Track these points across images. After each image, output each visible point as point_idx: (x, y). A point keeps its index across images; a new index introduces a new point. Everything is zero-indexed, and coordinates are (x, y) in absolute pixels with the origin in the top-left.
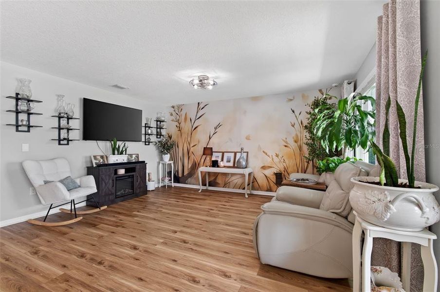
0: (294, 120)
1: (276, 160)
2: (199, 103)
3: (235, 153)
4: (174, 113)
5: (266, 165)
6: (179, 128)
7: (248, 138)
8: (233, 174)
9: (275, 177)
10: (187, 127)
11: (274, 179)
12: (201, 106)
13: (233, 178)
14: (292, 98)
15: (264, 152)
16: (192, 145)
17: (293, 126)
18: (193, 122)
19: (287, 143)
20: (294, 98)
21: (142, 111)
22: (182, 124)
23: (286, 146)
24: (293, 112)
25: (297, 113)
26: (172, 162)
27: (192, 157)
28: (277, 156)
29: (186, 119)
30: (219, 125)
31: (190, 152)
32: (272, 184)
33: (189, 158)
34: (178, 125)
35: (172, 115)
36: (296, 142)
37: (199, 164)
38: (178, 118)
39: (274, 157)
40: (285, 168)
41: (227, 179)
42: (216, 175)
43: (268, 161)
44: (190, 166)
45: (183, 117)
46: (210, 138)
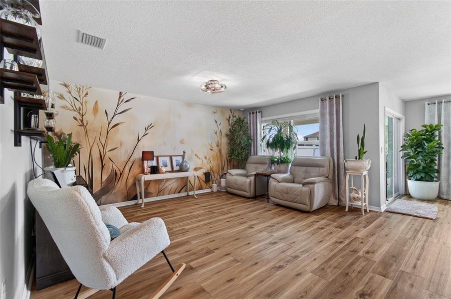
0: (216, 129)
1: (205, 161)
2: (121, 93)
3: (171, 157)
5: (198, 167)
6: (82, 121)
7: (182, 142)
8: (167, 180)
9: (204, 176)
10: (97, 122)
11: (203, 178)
12: (125, 98)
14: (216, 112)
15: (196, 155)
16: (108, 148)
17: (216, 133)
18: (110, 116)
19: (212, 147)
22: (89, 117)
23: (211, 150)
24: (216, 122)
25: (218, 123)
27: (109, 166)
28: (206, 158)
29: (96, 109)
30: (151, 126)
31: (106, 158)
32: (202, 183)
33: (103, 167)
34: (79, 117)
35: (62, 97)
36: (217, 146)
37: (121, 174)
38: (78, 105)
39: (204, 159)
40: (211, 168)
41: (161, 186)
43: (199, 163)
44: (105, 178)
45: (91, 106)
46: (139, 140)
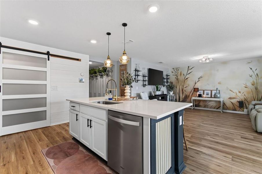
0: (252, 74)
2: (188, 67)
3: (211, 91)
4: (174, 72)
5: (232, 97)
6: (177, 78)
7: (219, 83)
8: (210, 101)
9: (238, 103)
10: (181, 78)
12: (190, 68)
13: (210, 103)
14: (250, 62)
15: (230, 90)
16: (185, 87)
17: (251, 76)
18: (185, 76)
19: (246, 85)
20: (252, 61)
21: (163, 71)
22: (179, 77)
23: (245, 87)
24: (251, 69)
25: (254, 69)
26: (174, 95)
27: (185, 93)
28: (240, 92)
29: (181, 74)
30: (201, 77)
31: (184, 90)
32: (236, 107)
33: (183, 93)
34: (176, 77)
35: (173, 72)
36: (253, 85)
37: (189, 96)
38: (176, 74)
39: (238, 93)
40: (245, 99)
41: (206, 104)
42: (200, 101)
43: (233, 95)
44: (183, 97)
45: (179, 73)
46: (195, 84)
